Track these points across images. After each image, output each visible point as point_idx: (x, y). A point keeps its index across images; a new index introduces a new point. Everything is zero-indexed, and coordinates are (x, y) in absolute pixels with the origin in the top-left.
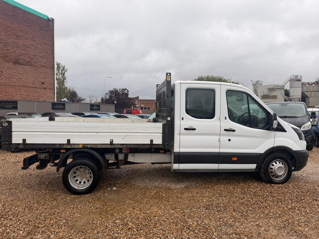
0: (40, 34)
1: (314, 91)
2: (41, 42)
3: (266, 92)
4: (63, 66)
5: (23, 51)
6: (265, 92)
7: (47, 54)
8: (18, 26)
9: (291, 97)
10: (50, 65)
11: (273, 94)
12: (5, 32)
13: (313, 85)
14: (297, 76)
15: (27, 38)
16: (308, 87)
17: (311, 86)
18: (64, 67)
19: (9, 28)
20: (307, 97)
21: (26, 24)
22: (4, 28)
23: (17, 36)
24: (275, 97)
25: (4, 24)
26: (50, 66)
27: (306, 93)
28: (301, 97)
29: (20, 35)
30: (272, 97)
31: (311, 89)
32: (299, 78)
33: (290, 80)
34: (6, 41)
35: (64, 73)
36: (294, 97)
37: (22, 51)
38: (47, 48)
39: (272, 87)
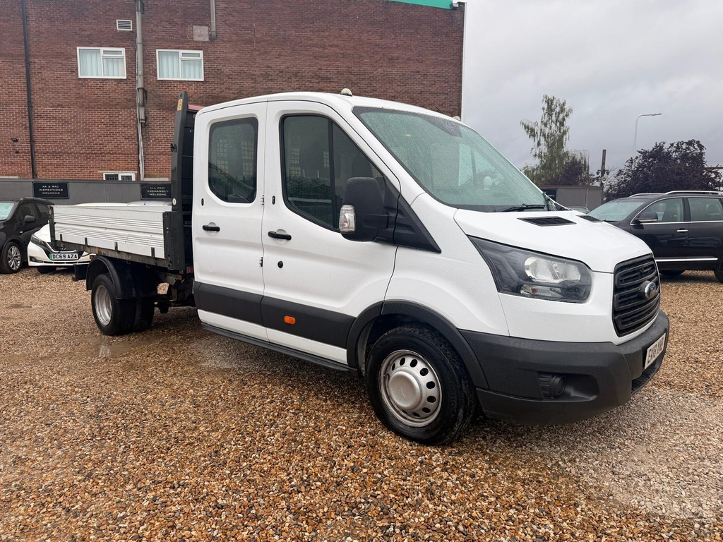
0: (434, 44)
2: (436, 61)
4: (562, 103)
5: (399, 89)
7: (446, 85)
8: (393, 39)
10: (452, 107)
12: (371, 57)
15: (409, 59)
18: (564, 104)
19: (377, 49)
21: (408, 31)
22: (369, 49)
23: (390, 59)
25: (369, 41)
26: (451, 110)
29: (395, 55)
34: (371, 75)
35: (564, 119)
37: (399, 87)
38: (446, 71)
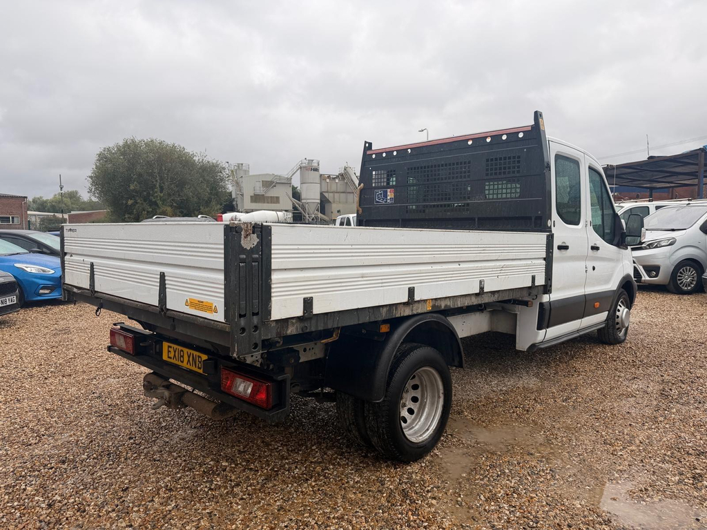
1: (338, 191)
3: (260, 190)
6: (258, 188)
9: (303, 201)
11: (273, 193)
13: (337, 181)
14: (312, 160)
16: (329, 184)
17: (333, 181)
20: (328, 201)
24: (276, 200)
27: (326, 195)
28: (319, 201)
30: (269, 200)
31: (334, 188)
32: (315, 165)
33: (301, 168)
36: (308, 201)
39: (269, 179)
